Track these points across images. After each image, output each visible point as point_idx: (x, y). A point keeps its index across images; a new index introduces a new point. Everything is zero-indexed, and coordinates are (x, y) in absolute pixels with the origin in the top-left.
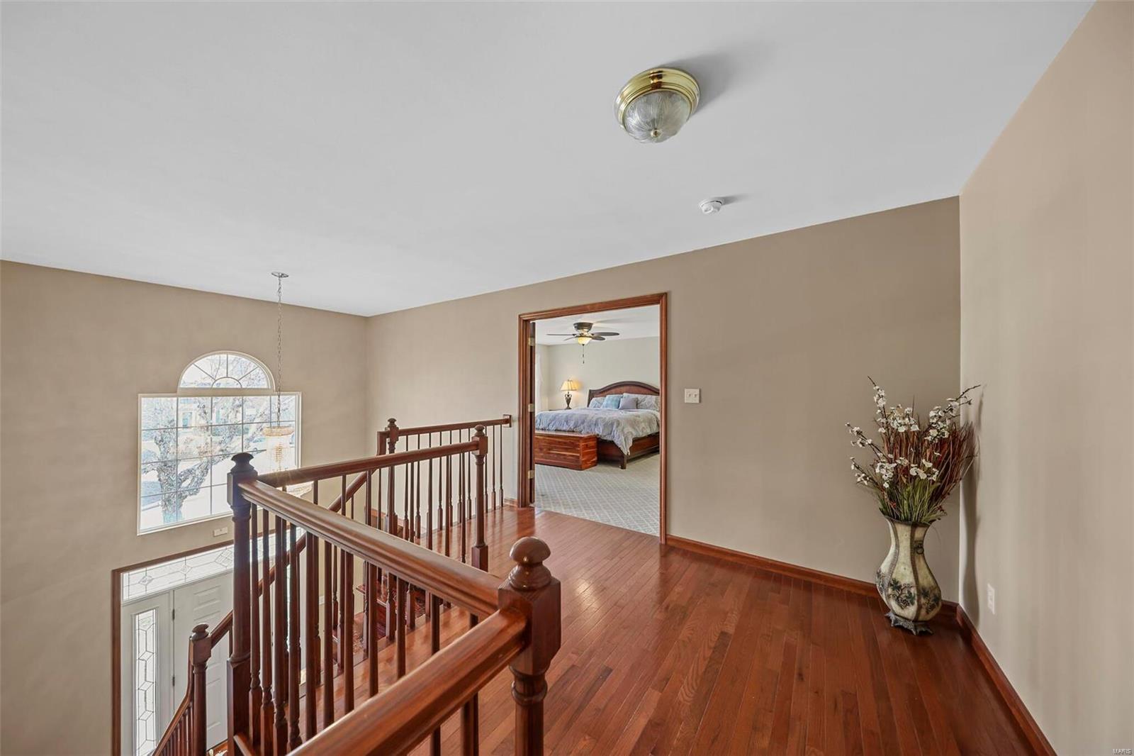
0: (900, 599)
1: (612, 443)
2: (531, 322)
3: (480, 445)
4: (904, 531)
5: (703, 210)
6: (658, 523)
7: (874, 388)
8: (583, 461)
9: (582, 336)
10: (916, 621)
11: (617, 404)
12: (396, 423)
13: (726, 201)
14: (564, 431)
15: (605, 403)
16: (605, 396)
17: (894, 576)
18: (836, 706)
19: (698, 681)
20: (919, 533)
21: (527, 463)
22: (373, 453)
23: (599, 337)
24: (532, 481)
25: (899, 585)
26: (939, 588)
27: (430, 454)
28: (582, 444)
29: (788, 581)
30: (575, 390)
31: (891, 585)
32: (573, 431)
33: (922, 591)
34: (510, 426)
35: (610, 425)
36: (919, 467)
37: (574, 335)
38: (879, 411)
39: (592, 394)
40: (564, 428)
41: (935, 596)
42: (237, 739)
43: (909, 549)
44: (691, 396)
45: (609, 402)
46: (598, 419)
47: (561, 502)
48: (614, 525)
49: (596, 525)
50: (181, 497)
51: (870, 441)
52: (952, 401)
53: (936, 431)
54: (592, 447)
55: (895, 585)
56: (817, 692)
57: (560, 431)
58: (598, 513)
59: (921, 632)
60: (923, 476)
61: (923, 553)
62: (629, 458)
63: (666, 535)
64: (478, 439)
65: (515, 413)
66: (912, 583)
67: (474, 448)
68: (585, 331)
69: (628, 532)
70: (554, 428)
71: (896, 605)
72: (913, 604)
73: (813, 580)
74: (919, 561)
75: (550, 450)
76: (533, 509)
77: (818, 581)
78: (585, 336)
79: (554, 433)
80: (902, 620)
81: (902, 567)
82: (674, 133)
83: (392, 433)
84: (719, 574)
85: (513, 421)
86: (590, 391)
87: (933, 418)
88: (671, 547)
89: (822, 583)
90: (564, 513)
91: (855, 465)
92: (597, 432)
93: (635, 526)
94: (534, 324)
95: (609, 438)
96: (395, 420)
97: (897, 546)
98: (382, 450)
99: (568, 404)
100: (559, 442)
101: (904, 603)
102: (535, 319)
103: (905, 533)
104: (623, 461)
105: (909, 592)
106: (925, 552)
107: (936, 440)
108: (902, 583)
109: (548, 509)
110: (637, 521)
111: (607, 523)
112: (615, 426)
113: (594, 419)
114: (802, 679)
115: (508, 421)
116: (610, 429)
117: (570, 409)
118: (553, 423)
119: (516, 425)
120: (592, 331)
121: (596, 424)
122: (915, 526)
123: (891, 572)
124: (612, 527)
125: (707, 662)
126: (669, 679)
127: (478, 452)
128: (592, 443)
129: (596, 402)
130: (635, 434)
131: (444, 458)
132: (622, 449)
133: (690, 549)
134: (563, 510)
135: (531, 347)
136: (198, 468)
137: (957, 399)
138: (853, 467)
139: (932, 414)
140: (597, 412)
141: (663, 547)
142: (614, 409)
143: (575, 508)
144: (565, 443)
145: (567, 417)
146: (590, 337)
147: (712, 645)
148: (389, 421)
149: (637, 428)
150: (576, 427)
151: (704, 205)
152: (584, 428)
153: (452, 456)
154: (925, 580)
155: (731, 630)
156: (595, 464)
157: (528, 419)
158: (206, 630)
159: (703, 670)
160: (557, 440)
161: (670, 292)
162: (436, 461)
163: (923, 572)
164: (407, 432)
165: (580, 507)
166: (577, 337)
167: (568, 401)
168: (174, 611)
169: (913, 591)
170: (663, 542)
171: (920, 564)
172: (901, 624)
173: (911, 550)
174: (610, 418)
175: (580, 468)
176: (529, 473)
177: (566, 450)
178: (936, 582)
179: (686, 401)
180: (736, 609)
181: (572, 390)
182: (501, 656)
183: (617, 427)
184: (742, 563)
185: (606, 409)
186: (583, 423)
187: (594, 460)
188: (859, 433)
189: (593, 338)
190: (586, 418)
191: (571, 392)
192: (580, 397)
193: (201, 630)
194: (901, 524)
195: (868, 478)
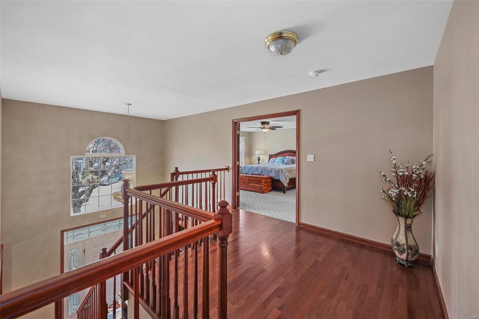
0: (399, 250)
1: (279, 181)
2: (238, 123)
3: (214, 179)
4: (402, 220)
5: (311, 76)
6: (295, 216)
7: (391, 155)
8: (264, 189)
9: (264, 128)
10: (407, 261)
11: (283, 161)
12: (178, 169)
13: (321, 71)
14: (256, 174)
15: (277, 161)
16: (277, 158)
17: (397, 240)
18: (358, 289)
19: (301, 276)
20: (409, 221)
21: (236, 189)
22: (169, 181)
23: (273, 128)
24: (238, 197)
25: (399, 244)
26: (418, 246)
27: (193, 182)
28: (264, 181)
29: (353, 243)
30: (262, 154)
31: (396, 244)
32: (260, 175)
33: (409, 247)
34: (228, 171)
35: (278, 172)
36: (408, 191)
37: (260, 127)
38: (393, 165)
39: (271, 157)
40: (256, 173)
41: (416, 249)
42: (125, 283)
43: (404, 228)
44: (310, 158)
45: (279, 160)
46: (272, 169)
47: (252, 207)
48: (276, 218)
49: (268, 217)
50: (81, 203)
51: (388, 179)
52: (423, 161)
53: (415, 174)
54: (269, 183)
55: (398, 244)
56: (352, 284)
57: (254, 174)
58: (269, 212)
59: (410, 266)
60: (410, 195)
61: (411, 230)
62: (287, 188)
63: (298, 222)
64: (213, 176)
65: (231, 166)
66: (405, 243)
67: (211, 180)
68: (266, 126)
69: (282, 221)
70: (251, 173)
71: (398, 253)
72: (405, 253)
73: (365, 243)
74: (409, 234)
75: (248, 183)
76: (239, 210)
77: (367, 244)
78: (266, 128)
79: (251, 175)
80: (401, 260)
81: (401, 236)
82: (290, 52)
83: (176, 173)
84: (321, 239)
85: (230, 169)
86: (270, 155)
87: (414, 169)
88: (301, 227)
89: (369, 245)
90: (253, 212)
91: (383, 191)
92: (272, 175)
93: (286, 219)
94: (239, 124)
95: (277, 178)
96: (178, 168)
97: (399, 227)
98: (172, 180)
99: (259, 162)
100: (253, 180)
101: (401, 252)
102: (240, 122)
103: (402, 221)
104: (284, 189)
105: (403, 247)
106: (412, 230)
107: (418, 179)
108: (401, 243)
109: (246, 210)
110: (287, 216)
111: (272, 217)
112: (280, 172)
113: (270, 169)
114: (347, 279)
115: (227, 169)
116: (278, 174)
117: (260, 164)
118: (250, 170)
119: (231, 171)
120: (270, 126)
121: (271, 171)
122: (406, 217)
123: (396, 239)
124: (274, 219)
125: (306, 270)
126: (289, 275)
127: (213, 182)
128: (269, 180)
129: (272, 160)
130: (290, 176)
131: (199, 184)
132: (284, 184)
133: (308, 228)
134: (253, 210)
135: (238, 135)
136: (88, 190)
137: (425, 160)
138: (381, 191)
139: (414, 167)
140: (272, 165)
141: (297, 227)
142: (281, 164)
143: (258, 210)
144: (256, 180)
145: (257, 167)
146: (269, 129)
147: (310, 265)
148: (175, 168)
149: (292, 173)
150: (261, 172)
151: (311, 73)
152: (265, 173)
153: (202, 183)
154: (411, 243)
155: (320, 260)
156: (271, 191)
157: (237, 169)
158: (106, 250)
159: (304, 273)
160: (252, 178)
161: (301, 110)
162: (195, 184)
163: (410, 239)
164: (183, 173)
165: (260, 210)
166: (262, 128)
167: (259, 160)
168: (84, 250)
169: (405, 247)
170: (297, 225)
171: (409, 235)
172: (401, 262)
173: (405, 229)
174: (278, 168)
175: (263, 192)
176: (237, 193)
177: (257, 183)
178: (417, 244)
179: (308, 160)
180: (325, 252)
181: (261, 154)
182: (214, 229)
183: (281, 173)
184: (333, 235)
185: (278, 164)
186: (265, 170)
187: (270, 189)
188: (384, 176)
189: (270, 129)
190: (266, 168)
191: (260, 156)
192: (265, 158)
193: (104, 250)
194: (401, 217)
195: (388, 196)
